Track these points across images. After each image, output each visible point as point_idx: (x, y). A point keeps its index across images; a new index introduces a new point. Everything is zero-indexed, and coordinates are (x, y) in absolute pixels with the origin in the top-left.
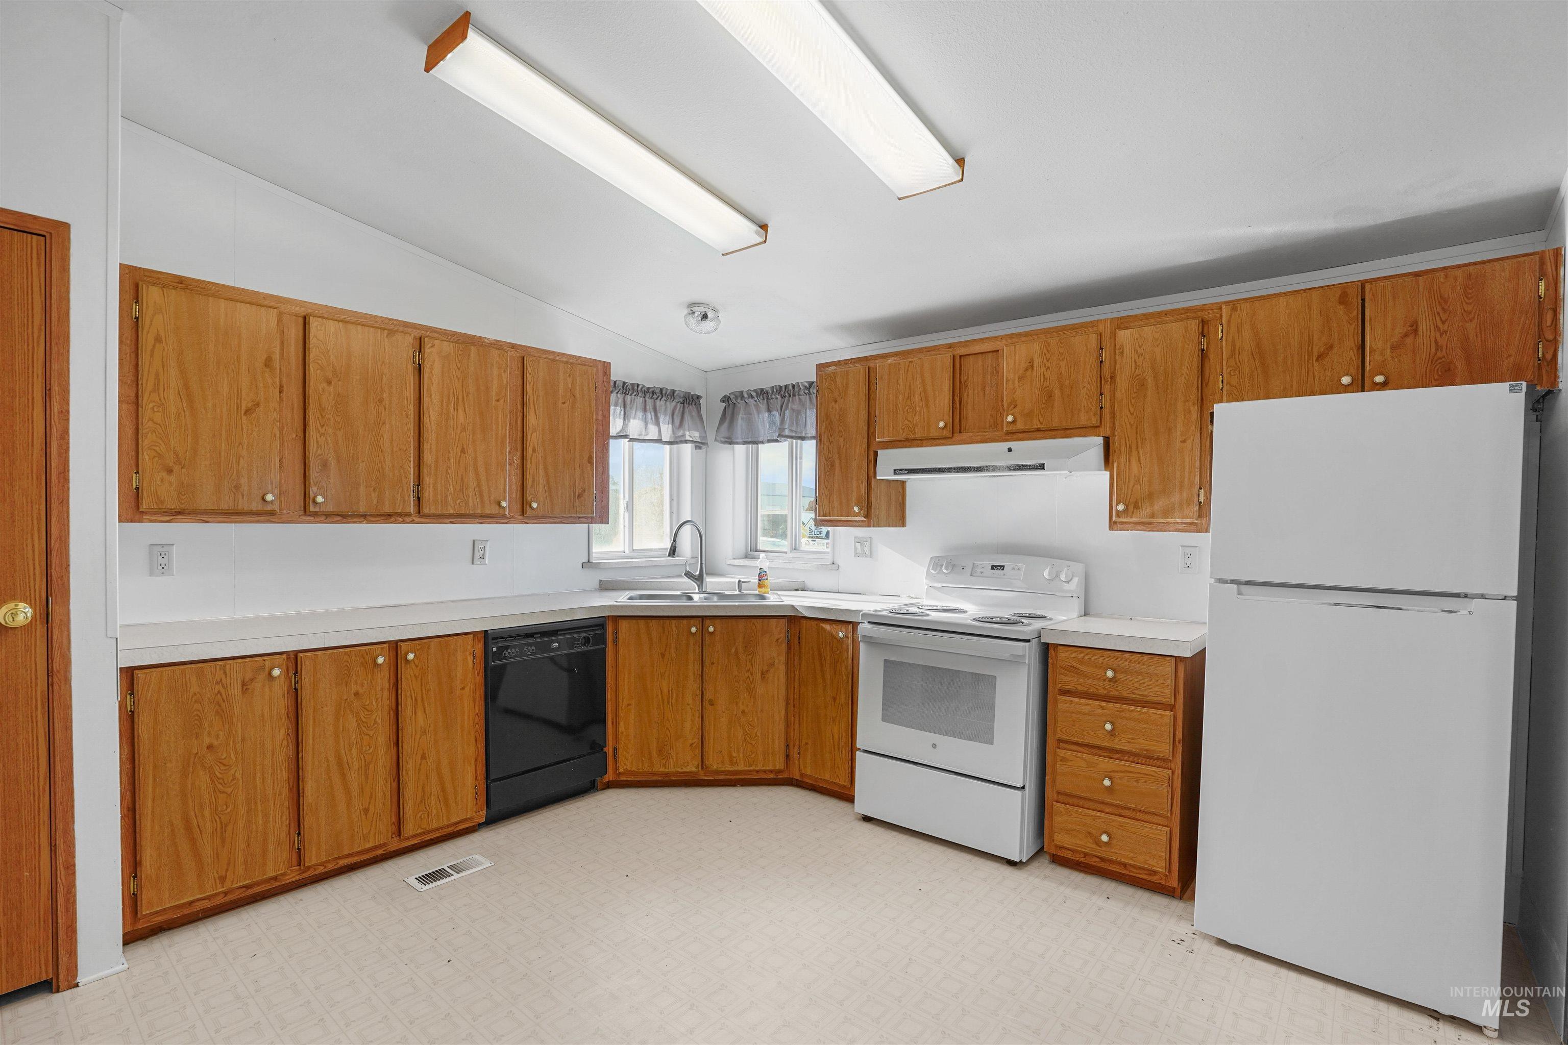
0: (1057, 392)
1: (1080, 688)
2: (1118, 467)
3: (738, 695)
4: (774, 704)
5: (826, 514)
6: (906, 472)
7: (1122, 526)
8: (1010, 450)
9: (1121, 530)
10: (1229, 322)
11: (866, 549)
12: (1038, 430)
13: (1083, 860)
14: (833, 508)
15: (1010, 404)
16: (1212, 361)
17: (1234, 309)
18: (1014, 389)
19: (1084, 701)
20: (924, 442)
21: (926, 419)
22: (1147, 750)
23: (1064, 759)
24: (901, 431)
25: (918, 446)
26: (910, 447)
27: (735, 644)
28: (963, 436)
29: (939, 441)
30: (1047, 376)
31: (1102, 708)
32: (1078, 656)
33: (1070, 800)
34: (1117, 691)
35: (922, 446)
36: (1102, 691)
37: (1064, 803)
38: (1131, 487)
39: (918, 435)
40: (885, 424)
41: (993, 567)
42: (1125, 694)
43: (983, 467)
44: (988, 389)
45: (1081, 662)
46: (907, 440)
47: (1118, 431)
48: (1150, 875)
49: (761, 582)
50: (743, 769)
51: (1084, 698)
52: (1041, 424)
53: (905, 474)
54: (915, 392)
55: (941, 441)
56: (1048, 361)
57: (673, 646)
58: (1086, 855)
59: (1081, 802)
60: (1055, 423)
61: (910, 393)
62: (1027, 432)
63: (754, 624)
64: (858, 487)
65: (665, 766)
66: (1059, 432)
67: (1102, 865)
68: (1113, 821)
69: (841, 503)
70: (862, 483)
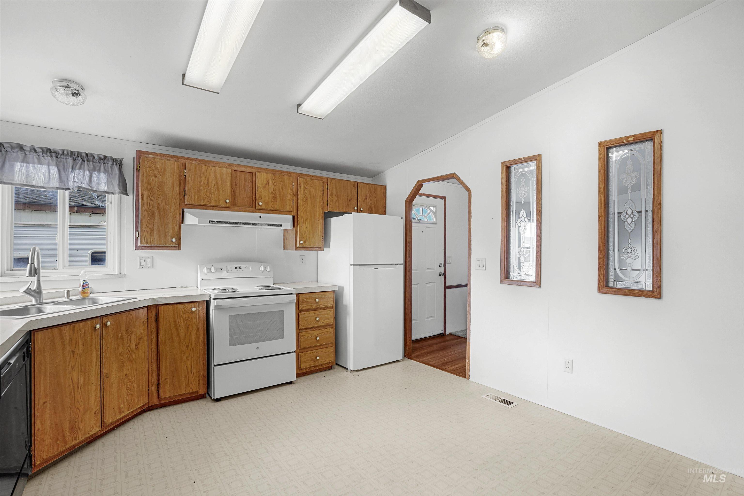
0: (278, 196)
1: (307, 308)
2: (299, 228)
3: (123, 364)
4: (142, 363)
5: (147, 242)
6: (217, 223)
7: (299, 249)
8: (260, 217)
9: (299, 250)
10: (330, 184)
11: (149, 263)
12: (271, 210)
13: (309, 370)
14: (154, 239)
15: (259, 197)
16: (325, 195)
17: (331, 181)
18: (261, 191)
19: (308, 312)
20: (215, 208)
21: (217, 197)
22: (327, 323)
23: (303, 336)
24: (202, 201)
25: (211, 209)
26: (206, 209)
27: (121, 330)
28: (236, 208)
29: (223, 209)
30: (275, 188)
31: (314, 313)
32: (306, 296)
33: (304, 350)
34: (319, 306)
35: (213, 210)
36: (314, 307)
37: (303, 352)
38: (303, 235)
39: (212, 204)
40: (192, 195)
41: (236, 268)
42: (321, 306)
43: (257, 223)
44: (246, 189)
45: (307, 298)
46: (205, 206)
47: (299, 214)
48: (328, 364)
49: (85, 290)
50: (127, 413)
51: (308, 311)
52: (272, 207)
53: (216, 223)
54: (211, 182)
55: (224, 209)
56: (275, 183)
57: (81, 343)
58: (310, 368)
59: (307, 350)
60: (277, 208)
61: (208, 182)
62: (266, 210)
63: (131, 314)
64: (173, 228)
65: (76, 439)
66: (277, 212)
67: (315, 369)
68: (319, 351)
69: (160, 236)
70: (176, 226)
